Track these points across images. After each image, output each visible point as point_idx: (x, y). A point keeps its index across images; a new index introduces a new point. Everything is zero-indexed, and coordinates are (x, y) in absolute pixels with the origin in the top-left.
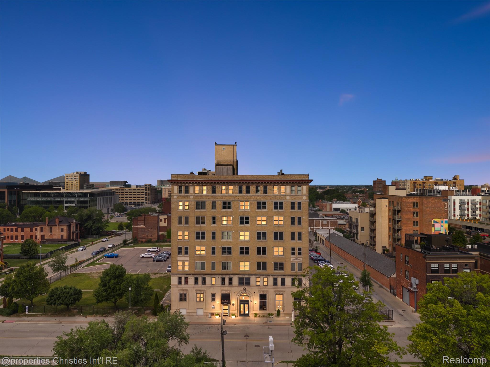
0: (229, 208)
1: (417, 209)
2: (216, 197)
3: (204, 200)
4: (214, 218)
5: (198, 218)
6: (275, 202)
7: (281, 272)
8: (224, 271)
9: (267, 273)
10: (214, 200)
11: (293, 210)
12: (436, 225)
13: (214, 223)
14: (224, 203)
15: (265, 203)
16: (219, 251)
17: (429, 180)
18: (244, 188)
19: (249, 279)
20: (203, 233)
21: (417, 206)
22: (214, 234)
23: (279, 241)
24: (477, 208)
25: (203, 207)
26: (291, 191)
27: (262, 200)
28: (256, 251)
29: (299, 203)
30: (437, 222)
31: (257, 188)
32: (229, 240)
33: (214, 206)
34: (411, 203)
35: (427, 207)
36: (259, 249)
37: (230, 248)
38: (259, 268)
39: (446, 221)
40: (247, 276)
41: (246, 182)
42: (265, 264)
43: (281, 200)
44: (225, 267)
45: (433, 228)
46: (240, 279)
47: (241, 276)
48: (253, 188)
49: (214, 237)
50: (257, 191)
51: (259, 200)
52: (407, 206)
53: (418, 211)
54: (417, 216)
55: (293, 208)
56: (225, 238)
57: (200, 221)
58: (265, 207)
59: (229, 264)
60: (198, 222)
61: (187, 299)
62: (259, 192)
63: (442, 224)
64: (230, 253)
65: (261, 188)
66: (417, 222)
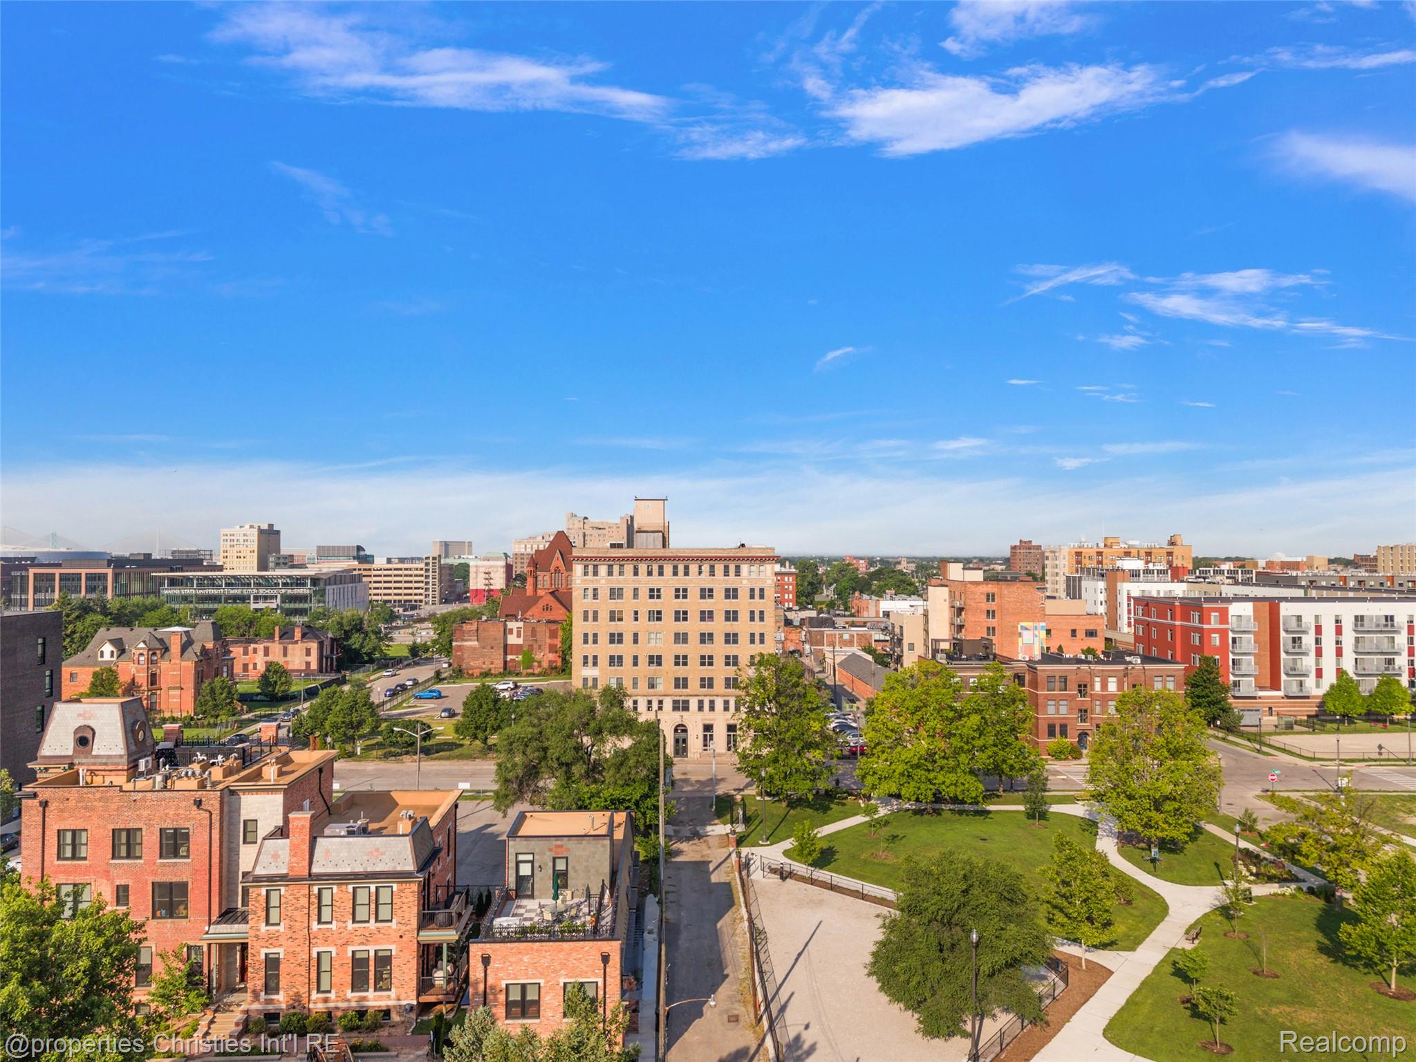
0: (659, 597)
1: (992, 606)
2: (639, 582)
3: (620, 586)
4: (636, 613)
5: (612, 612)
6: (725, 589)
8: (652, 690)
9: (715, 693)
10: (636, 586)
11: (752, 601)
12: (1025, 633)
13: (636, 619)
14: (652, 590)
15: (711, 590)
16: (643, 661)
17: (1111, 547)
18: (681, 568)
19: (687, 702)
20: (620, 635)
21: (993, 600)
22: (636, 635)
23: (731, 645)
25: (620, 596)
26: (750, 572)
27: (707, 586)
28: (699, 660)
29: (762, 590)
30: (1026, 629)
31: (700, 567)
32: (658, 645)
33: (636, 596)
34: (982, 593)
35: (1009, 602)
36: (703, 657)
37: (659, 657)
38: (703, 686)
39: (1043, 627)
40: (686, 698)
41: (684, 559)
42: (711, 679)
43: (734, 586)
44: (652, 686)
45: (1020, 639)
46: (675, 702)
47: (676, 698)
48: (694, 568)
49: (636, 641)
50: (700, 573)
51: (703, 586)
53: (995, 608)
54: (993, 617)
55: (752, 597)
56: (653, 641)
57: (615, 616)
58: (711, 596)
59: (659, 681)
60: (612, 619)
62: (703, 574)
63: (1036, 632)
64: (659, 664)
65: (706, 568)
66: (994, 628)
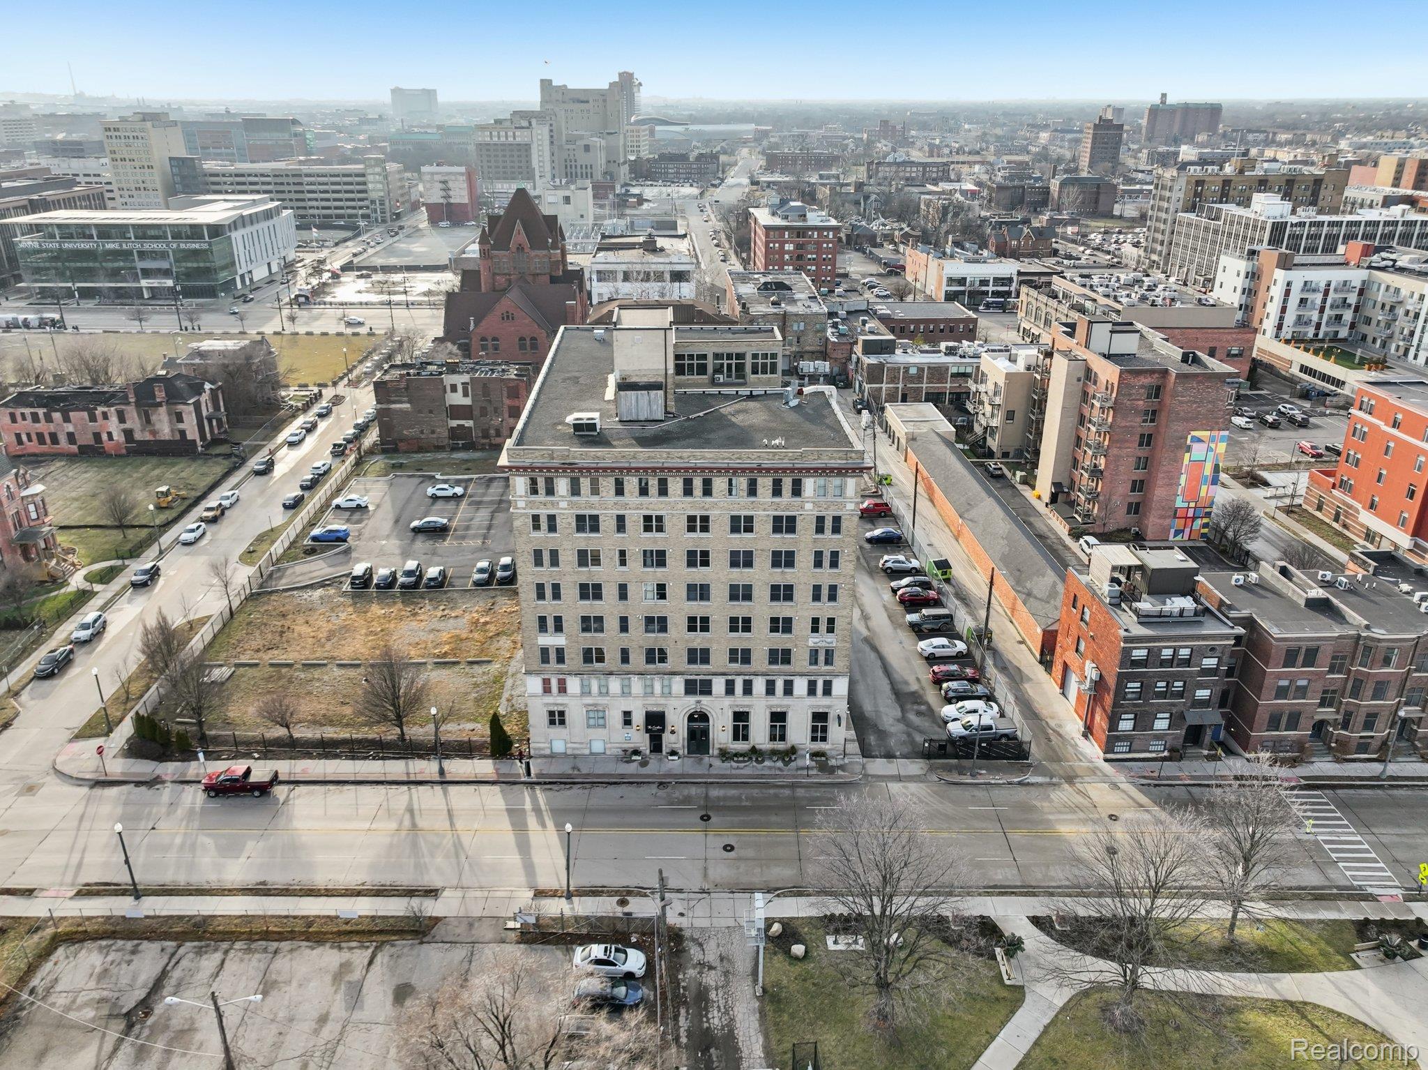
0: (660, 529)
1: (1154, 404)
2: (625, 506)
3: (594, 512)
4: (623, 554)
5: (582, 553)
6: (775, 517)
7: (785, 668)
8: (651, 666)
9: (752, 670)
10: (621, 512)
11: (820, 536)
12: (1196, 446)
13: (623, 563)
14: (647, 519)
15: (749, 520)
16: (636, 624)
18: (697, 483)
19: (708, 682)
20: (598, 587)
21: (1156, 396)
22: (623, 587)
23: (782, 603)
24: (1350, 306)
25: (595, 528)
26: (818, 489)
27: (743, 513)
28: (728, 624)
29: (837, 520)
30: (1200, 440)
31: (730, 481)
32: (661, 602)
33: (621, 527)
34: (1142, 387)
35: (1181, 402)
36: (734, 620)
37: (663, 620)
38: (733, 661)
39: (1223, 437)
40: (707, 678)
41: (702, 472)
42: (747, 651)
43: (790, 513)
44: (652, 660)
45: (1187, 455)
46: (687, 682)
47: (691, 678)
49: (623, 596)
50: (731, 492)
51: (736, 512)
52: (1130, 395)
53: (1157, 407)
54: (1153, 420)
55: (820, 530)
56: (651, 598)
57: (587, 558)
58: (749, 529)
60: (582, 562)
61: (567, 721)
62: (736, 494)
63: (1213, 446)
64: (663, 629)
65: (741, 483)
66: (1150, 436)
